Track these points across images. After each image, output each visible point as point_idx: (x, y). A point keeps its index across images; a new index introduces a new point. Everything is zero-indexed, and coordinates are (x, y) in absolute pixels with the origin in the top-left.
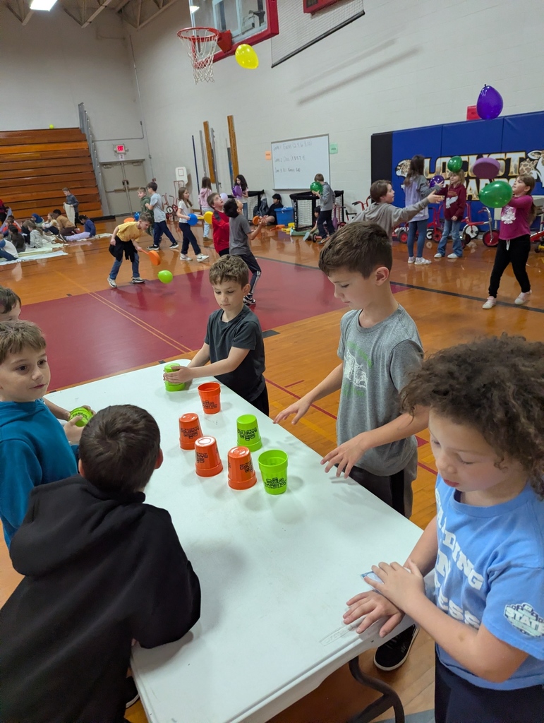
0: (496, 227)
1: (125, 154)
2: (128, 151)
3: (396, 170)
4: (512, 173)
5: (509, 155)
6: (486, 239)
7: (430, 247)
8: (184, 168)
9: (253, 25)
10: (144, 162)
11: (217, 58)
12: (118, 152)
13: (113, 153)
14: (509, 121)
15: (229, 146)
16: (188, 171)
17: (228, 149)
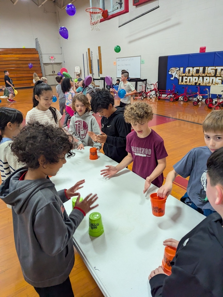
0: (210, 97)
1: (54, 60)
2: (55, 59)
3: (169, 71)
4: (218, 75)
5: (217, 68)
6: (206, 101)
7: (182, 104)
8: (79, 67)
9: (118, 8)
10: (62, 64)
11: (101, 21)
12: (51, 59)
13: (49, 59)
14: (217, 54)
15: (98, 59)
16: (80, 68)
17: (98, 60)
